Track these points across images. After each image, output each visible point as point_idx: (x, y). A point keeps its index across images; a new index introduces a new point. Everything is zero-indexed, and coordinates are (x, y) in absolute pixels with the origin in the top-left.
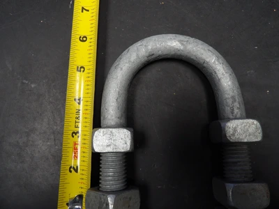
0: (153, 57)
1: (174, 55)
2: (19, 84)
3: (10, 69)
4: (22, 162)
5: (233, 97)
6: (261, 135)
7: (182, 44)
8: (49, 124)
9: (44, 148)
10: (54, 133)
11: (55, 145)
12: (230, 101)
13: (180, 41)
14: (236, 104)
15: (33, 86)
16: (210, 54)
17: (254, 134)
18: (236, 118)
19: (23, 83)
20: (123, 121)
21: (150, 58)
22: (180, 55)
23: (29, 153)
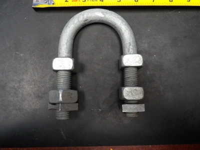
0: (87, 21)
1: (99, 20)
2: (14, 54)
3: (9, 45)
4: (17, 97)
5: (130, 43)
6: (142, 62)
7: (103, 14)
8: (31, 76)
9: (28, 89)
10: (34, 81)
11: (35, 87)
12: (128, 45)
13: (102, 12)
14: (131, 47)
15: (21, 55)
16: (118, 19)
17: (138, 62)
18: (130, 54)
19: (16, 54)
20: (69, 55)
21: (86, 22)
22: (103, 21)
23: (21, 92)
